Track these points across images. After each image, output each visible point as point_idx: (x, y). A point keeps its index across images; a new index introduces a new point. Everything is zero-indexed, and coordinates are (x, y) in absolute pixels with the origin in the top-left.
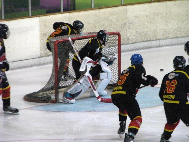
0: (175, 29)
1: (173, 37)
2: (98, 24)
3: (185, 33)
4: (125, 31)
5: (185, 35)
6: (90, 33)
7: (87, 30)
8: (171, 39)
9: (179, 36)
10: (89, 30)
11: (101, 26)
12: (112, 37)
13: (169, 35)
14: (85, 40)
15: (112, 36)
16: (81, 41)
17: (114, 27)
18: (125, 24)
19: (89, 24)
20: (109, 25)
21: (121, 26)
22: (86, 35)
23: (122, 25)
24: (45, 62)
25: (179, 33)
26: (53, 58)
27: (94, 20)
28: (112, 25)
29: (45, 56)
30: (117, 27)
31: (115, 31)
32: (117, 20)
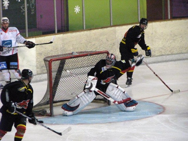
0: (161, 48)
1: (158, 55)
2: (90, 44)
3: (169, 51)
4: (115, 50)
5: (170, 53)
6: (82, 52)
7: (79, 49)
8: (157, 57)
9: (164, 54)
10: (82, 49)
11: (92, 45)
12: (102, 56)
13: (154, 53)
14: (77, 58)
15: (102, 54)
16: (73, 59)
17: (104, 47)
18: (114, 43)
19: (81, 44)
20: (99, 45)
21: (110, 46)
22: (78, 54)
23: (111, 44)
24: (41, 79)
25: (164, 51)
26: (48, 76)
27: (86, 41)
28: (102, 44)
29: (41, 74)
30: (107, 46)
31: (105, 50)
32: (107, 39)
